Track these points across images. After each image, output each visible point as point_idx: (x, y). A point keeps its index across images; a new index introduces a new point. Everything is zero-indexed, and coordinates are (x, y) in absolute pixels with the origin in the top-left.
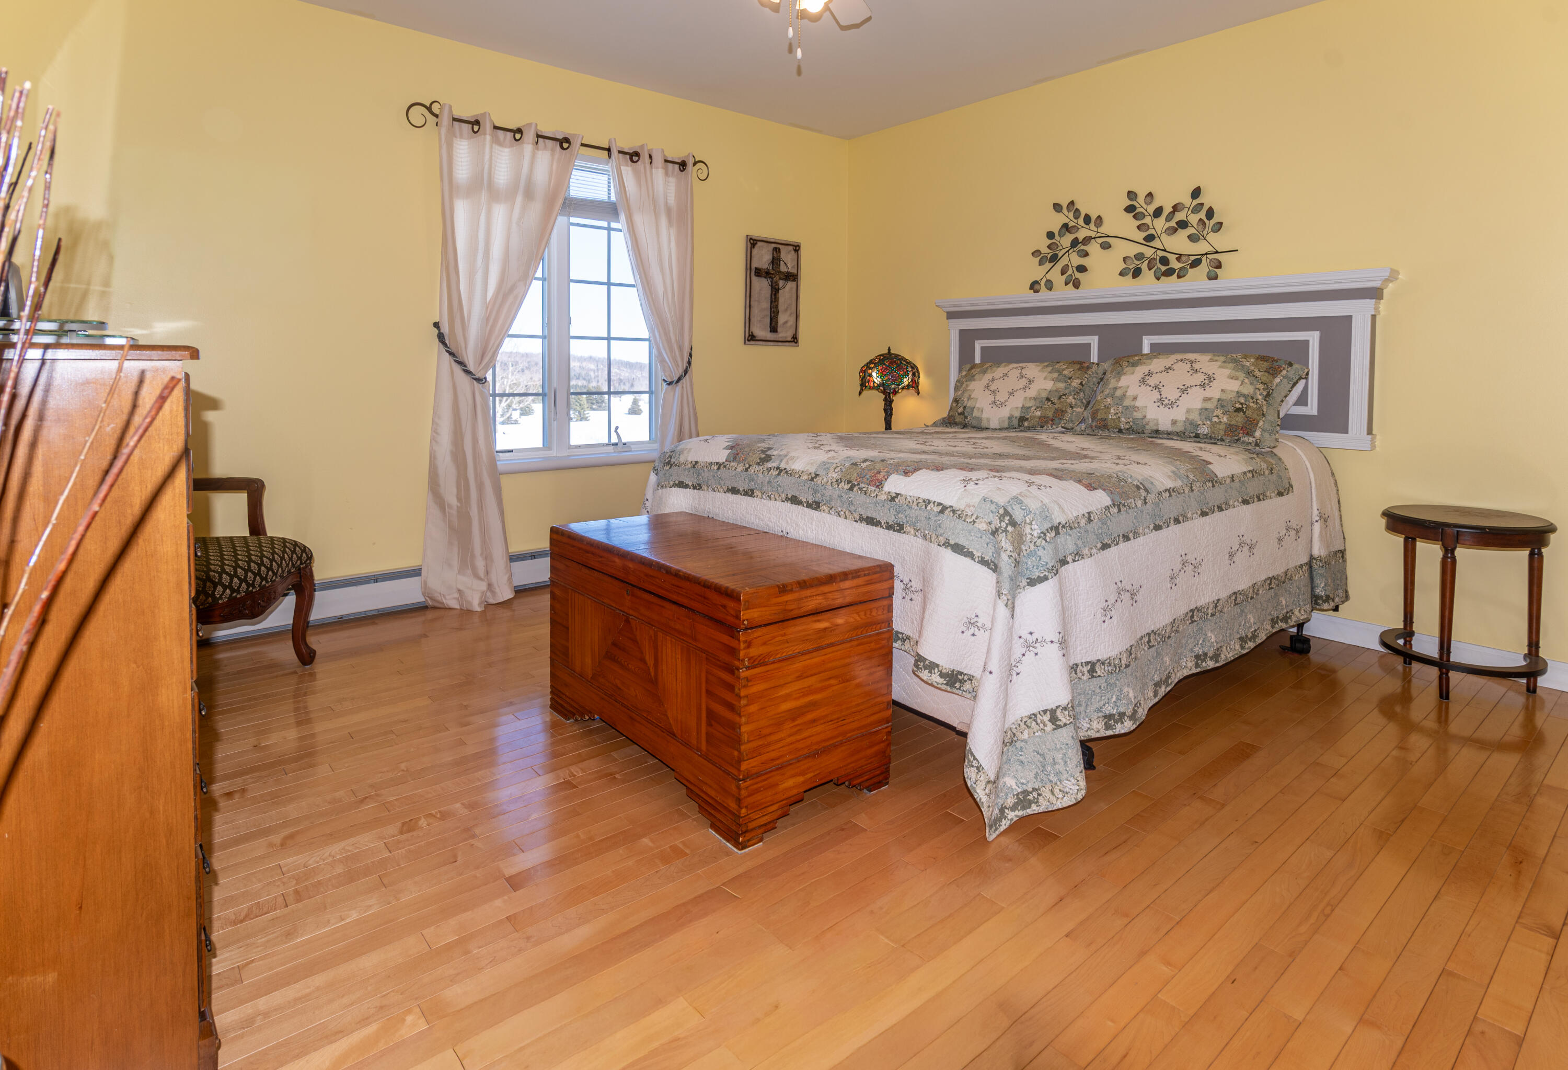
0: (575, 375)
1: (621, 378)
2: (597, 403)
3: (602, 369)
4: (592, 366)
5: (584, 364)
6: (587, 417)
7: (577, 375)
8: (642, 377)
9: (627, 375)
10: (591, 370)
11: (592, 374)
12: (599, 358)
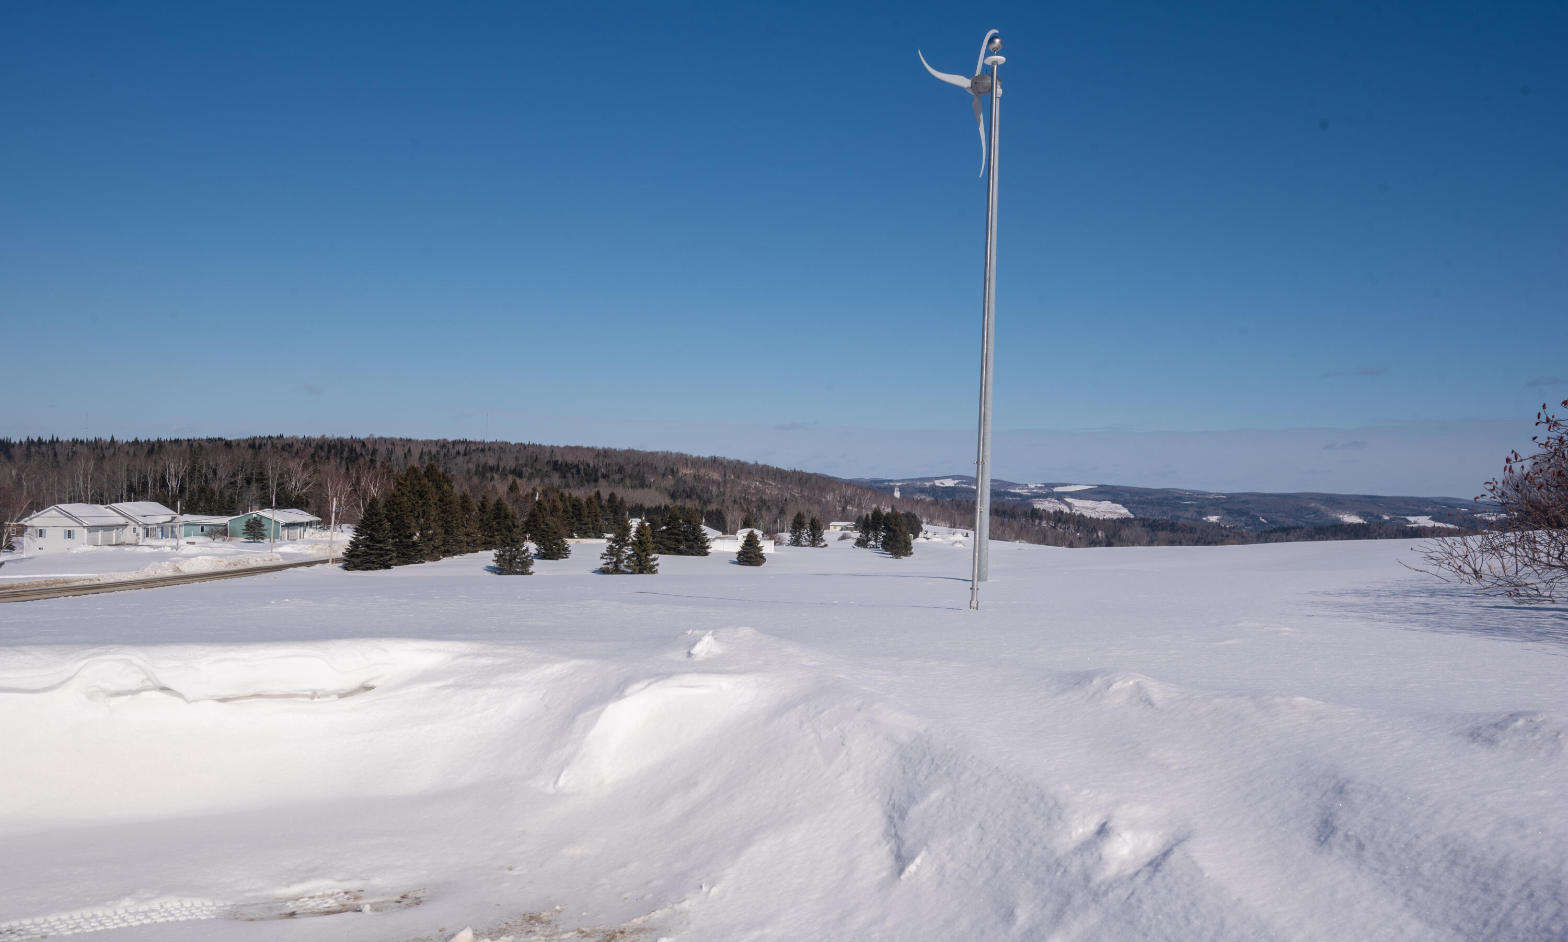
0: (684, 491)
1: (764, 497)
2: (686, 540)
3: (733, 481)
4: (716, 476)
5: (702, 472)
6: (653, 567)
7: (688, 490)
8: (803, 496)
9: (775, 492)
10: (714, 482)
11: (714, 489)
12: (729, 462)
